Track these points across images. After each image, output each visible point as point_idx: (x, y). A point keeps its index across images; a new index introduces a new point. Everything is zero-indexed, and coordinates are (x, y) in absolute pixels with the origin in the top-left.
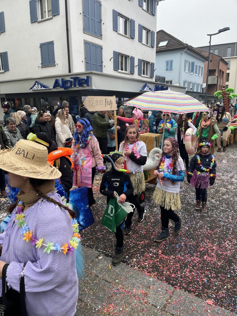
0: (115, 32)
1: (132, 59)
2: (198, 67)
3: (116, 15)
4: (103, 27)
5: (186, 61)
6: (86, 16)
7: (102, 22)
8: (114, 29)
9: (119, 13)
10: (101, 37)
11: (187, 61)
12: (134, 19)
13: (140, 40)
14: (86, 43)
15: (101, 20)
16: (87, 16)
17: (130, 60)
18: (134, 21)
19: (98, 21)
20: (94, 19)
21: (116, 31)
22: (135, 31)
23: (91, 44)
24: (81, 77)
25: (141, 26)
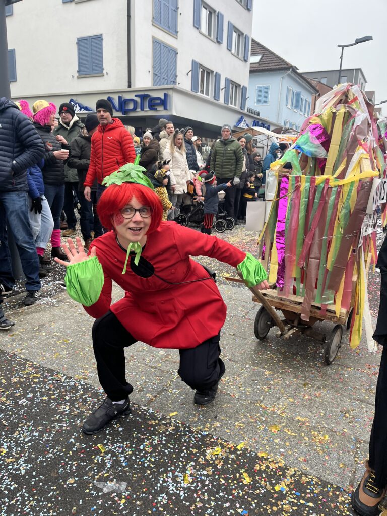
0: (195, 30)
1: (218, 76)
2: (304, 102)
4: (180, 19)
5: (288, 90)
7: (179, 11)
8: (195, 25)
10: (177, 36)
11: (290, 90)
12: (222, 12)
15: (178, 8)
17: (214, 77)
18: (222, 16)
19: (174, 9)
20: (167, 4)
21: (198, 29)
22: (223, 31)
23: (162, 45)
24: (154, 95)
25: (231, 24)
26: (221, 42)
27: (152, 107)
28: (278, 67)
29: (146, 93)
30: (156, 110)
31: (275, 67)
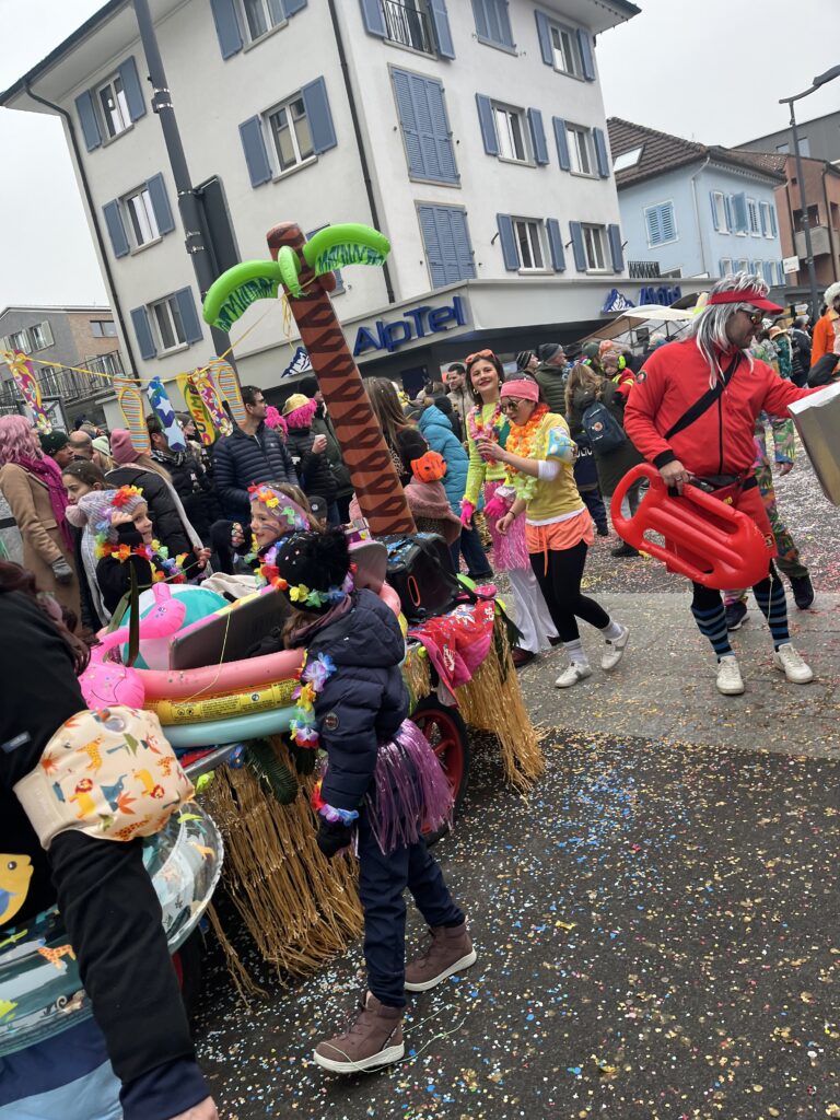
0: (491, 159)
1: (553, 226)
2: (757, 210)
3: (487, 107)
4: (458, 151)
5: (714, 199)
6: (409, 133)
7: (454, 138)
8: (489, 151)
9: (493, 101)
10: (458, 183)
11: (718, 197)
12: (536, 107)
13: (565, 166)
14: (423, 209)
15: (450, 134)
16: (413, 132)
17: (546, 230)
18: (539, 114)
19: (443, 138)
20: (430, 135)
21: (495, 155)
22: (545, 140)
23: (435, 208)
24: (437, 304)
25: (560, 121)
26: (545, 161)
27: (437, 326)
28: (679, 160)
29: (423, 305)
30: (445, 329)
31: (673, 163)
